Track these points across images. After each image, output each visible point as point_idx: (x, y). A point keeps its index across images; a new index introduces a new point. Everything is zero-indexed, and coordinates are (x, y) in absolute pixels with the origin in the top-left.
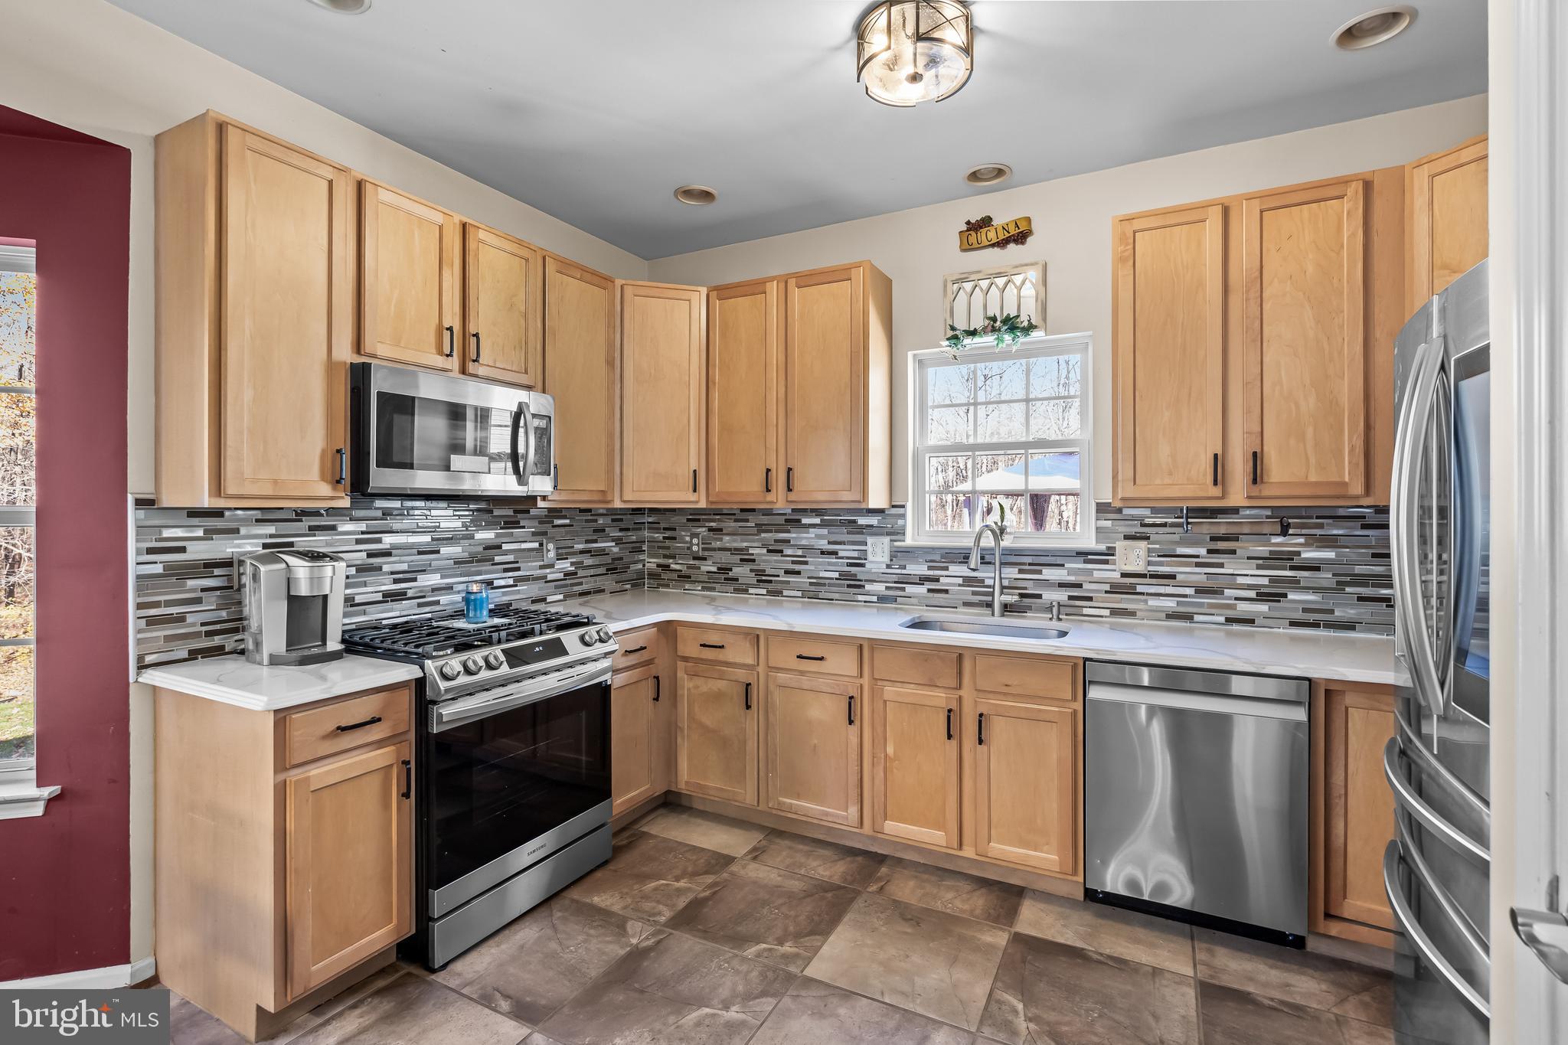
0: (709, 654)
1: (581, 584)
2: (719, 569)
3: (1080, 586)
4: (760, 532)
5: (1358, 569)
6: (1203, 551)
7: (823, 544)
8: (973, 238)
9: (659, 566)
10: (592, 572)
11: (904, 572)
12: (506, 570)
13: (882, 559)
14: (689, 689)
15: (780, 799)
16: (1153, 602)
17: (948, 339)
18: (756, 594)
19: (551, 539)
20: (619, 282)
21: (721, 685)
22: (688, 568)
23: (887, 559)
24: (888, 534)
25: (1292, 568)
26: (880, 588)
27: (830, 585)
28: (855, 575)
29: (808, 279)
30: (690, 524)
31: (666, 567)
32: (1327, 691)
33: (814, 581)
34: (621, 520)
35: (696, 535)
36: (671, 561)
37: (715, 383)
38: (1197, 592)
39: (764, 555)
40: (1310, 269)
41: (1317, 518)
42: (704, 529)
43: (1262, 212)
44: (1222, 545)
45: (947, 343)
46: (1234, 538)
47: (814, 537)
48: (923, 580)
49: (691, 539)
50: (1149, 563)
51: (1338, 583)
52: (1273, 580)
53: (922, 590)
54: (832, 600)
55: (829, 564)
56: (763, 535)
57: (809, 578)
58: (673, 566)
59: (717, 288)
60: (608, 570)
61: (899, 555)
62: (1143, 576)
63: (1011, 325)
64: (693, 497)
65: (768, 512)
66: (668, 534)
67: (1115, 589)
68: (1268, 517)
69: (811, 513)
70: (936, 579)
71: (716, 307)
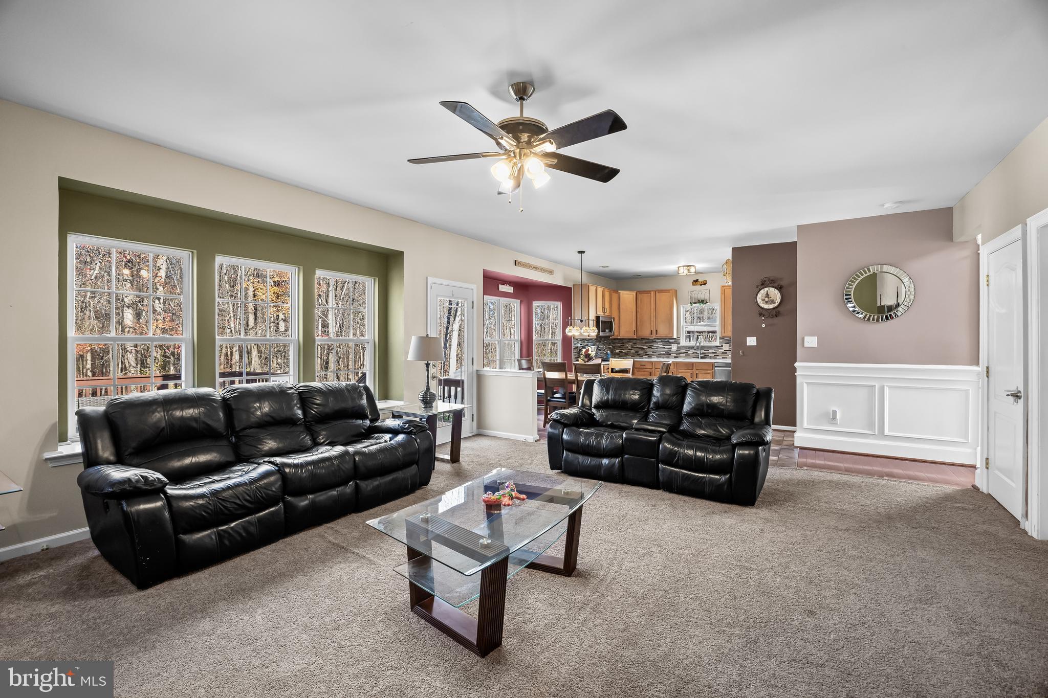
0: (642, 367)
2: (635, 352)
3: (716, 353)
7: (661, 346)
8: (695, 283)
9: (619, 352)
11: (680, 351)
13: (675, 349)
20: (619, 291)
22: (627, 352)
24: (676, 343)
26: (675, 355)
27: (663, 354)
28: (670, 351)
29: (660, 291)
30: (628, 342)
31: (622, 352)
33: (659, 353)
35: (630, 345)
39: (647, 348)
42: (632, 343)
45: (690, 305)
47: (660, 345)
48: (684, 353)
49: (628, 345)
53: (684, 355)
54: (664, 356)
55: (663, 350)
56: (647, 344)
59: (639, 292)
61: (679, 348)
62: (728, 351)
63: (702, 302)
64: (634, 336)
65: (648, 339)
66: (622, 344)
67: (723, 353)
69: (658, 339)
70: (687, 353)
71: (639, 295)
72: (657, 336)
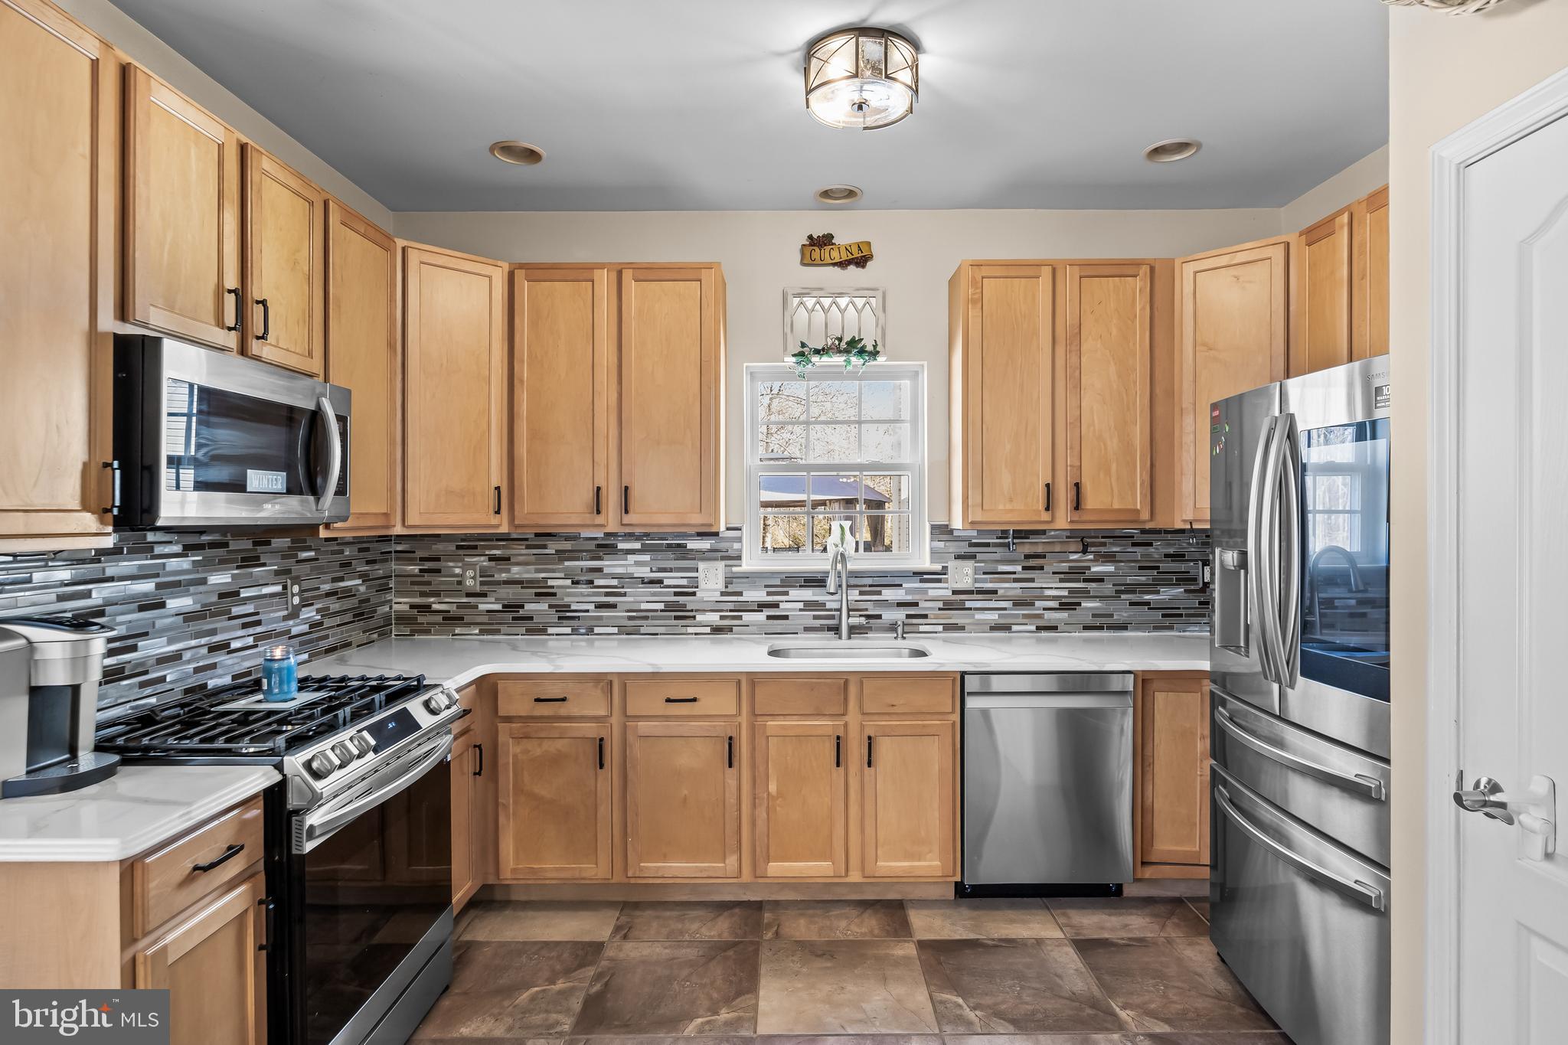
0: (546, 710)
1: (326, 637)
2: (504, 606)
3: (916, 604)
4: (562, 560)
5: (1129, 580)
6: (1019, 568)
7: (645, 572)
8: (816, 254)
9: (412, 607)
10: (338, 620)
11: (740, 599)
12: (245, 626)
13: (716, 587)
14: (515, 756)
15: (642, 864)
16: (979, 616)
17: (794, 355)
18: (557, 635)
19: (296, 580)
20: (400, 243)
21: (560, 745)
22: (458, 607)
23: (721, 586)
24: (723, 558)
25: (1085, 580)
26: (714, 618)
27: (654, 618)
28: (685, 606)
29: (649, 273)
30: (461, 552)
31: (426, 609)
32: (1143, 680)
33: (634, 614)
34: (367, 550)
35: (472, 566)
36: (432, 600)
37: (522, 381)
38: (1015, 605)
39: (568, 587)
40: (1114, 331)
41: (1103, 537)
42: (482, 558)
43: (1080, 278)
44: (1034, 563)
45: (794, 359)
46: (1042, 556)
47: (638, 565)
48: (762, 606)
49: (464, 571)
50: (976, 581)
51: (1117, 592)
52: (1072, 591)
53: (760, 617)
54: (657, 634)
55: (654, 594)
56: (567, 563)
57: (628, 611)
58: (435, 607)
59: (521, 266)
60: (355, 616)
62: (971, 592)
63: (854, 346)
64: (494, 520)
65: (574, 538)
66: (427, 565)
67: (948, 606)
68: (1067, 537)
69: (630, 536)
70: (776, 605)
71: (524, 287)
72: (627, 519)
